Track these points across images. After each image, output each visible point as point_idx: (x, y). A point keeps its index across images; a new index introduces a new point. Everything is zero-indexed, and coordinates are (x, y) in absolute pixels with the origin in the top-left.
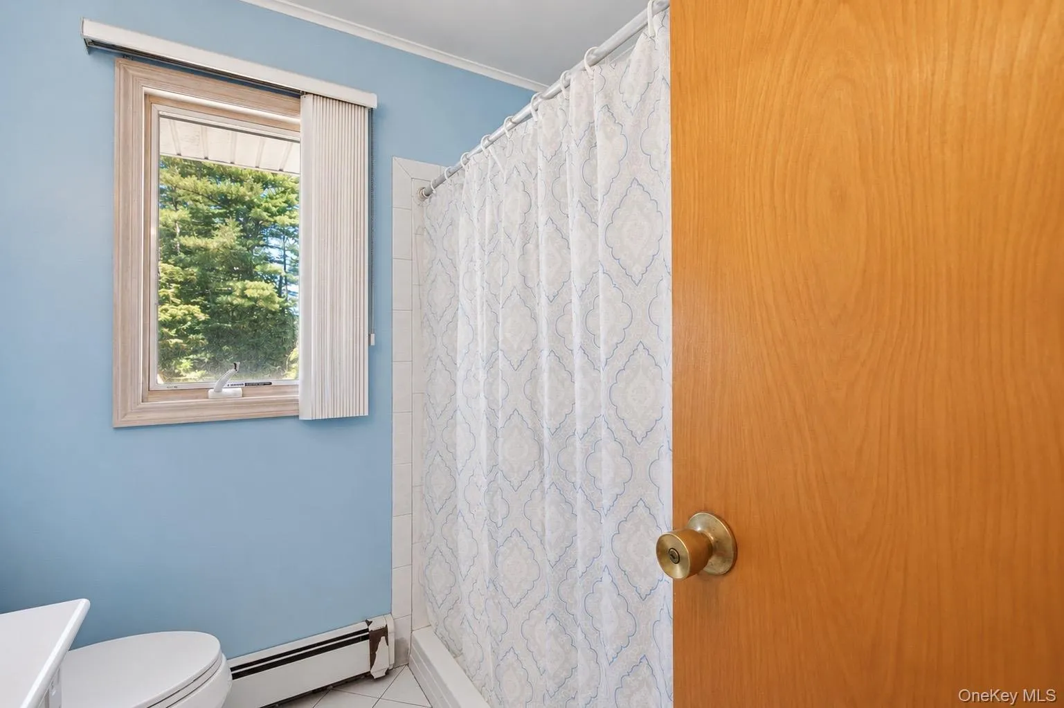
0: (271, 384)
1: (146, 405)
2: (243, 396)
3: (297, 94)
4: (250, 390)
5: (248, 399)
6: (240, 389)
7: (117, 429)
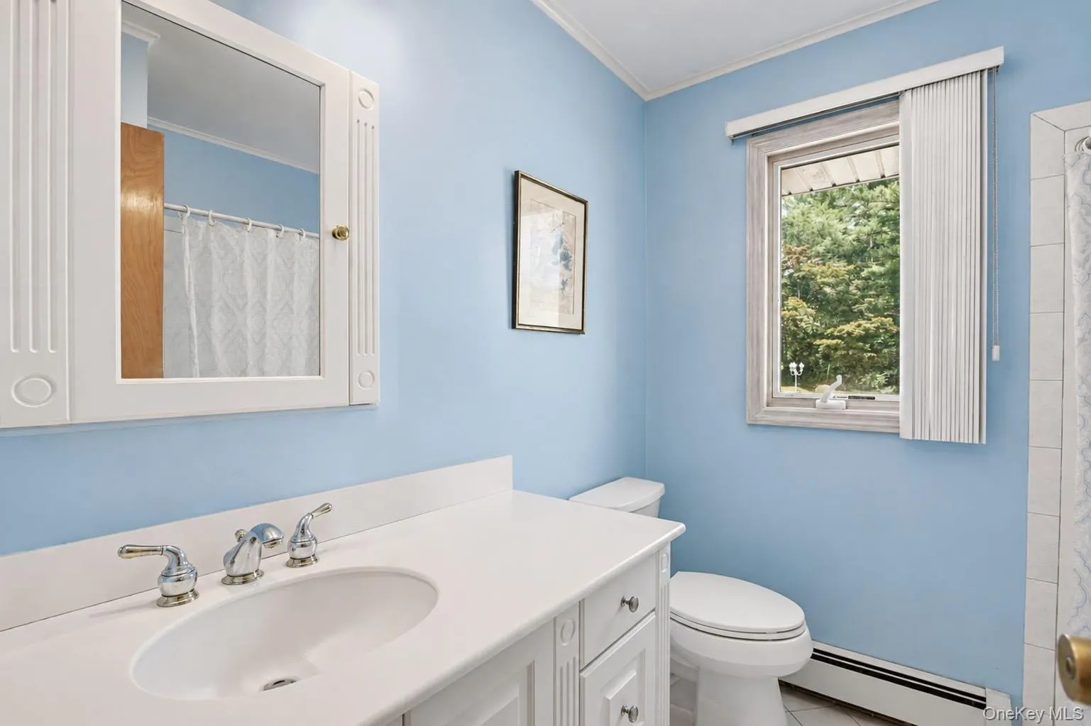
0: (874, 398)
1: (769, 408)
2: (847, 408)
3: (896, 97)
4: (854, 403)
5: (849, 411)
6: (844, 402)
7: (750, 425)
